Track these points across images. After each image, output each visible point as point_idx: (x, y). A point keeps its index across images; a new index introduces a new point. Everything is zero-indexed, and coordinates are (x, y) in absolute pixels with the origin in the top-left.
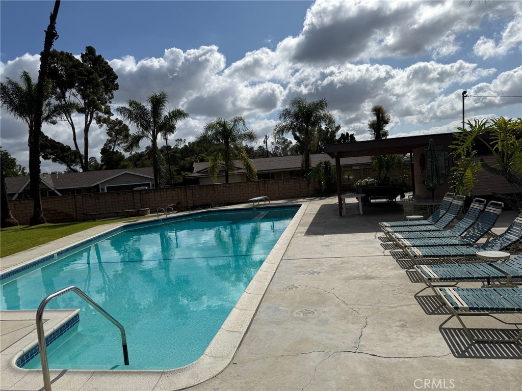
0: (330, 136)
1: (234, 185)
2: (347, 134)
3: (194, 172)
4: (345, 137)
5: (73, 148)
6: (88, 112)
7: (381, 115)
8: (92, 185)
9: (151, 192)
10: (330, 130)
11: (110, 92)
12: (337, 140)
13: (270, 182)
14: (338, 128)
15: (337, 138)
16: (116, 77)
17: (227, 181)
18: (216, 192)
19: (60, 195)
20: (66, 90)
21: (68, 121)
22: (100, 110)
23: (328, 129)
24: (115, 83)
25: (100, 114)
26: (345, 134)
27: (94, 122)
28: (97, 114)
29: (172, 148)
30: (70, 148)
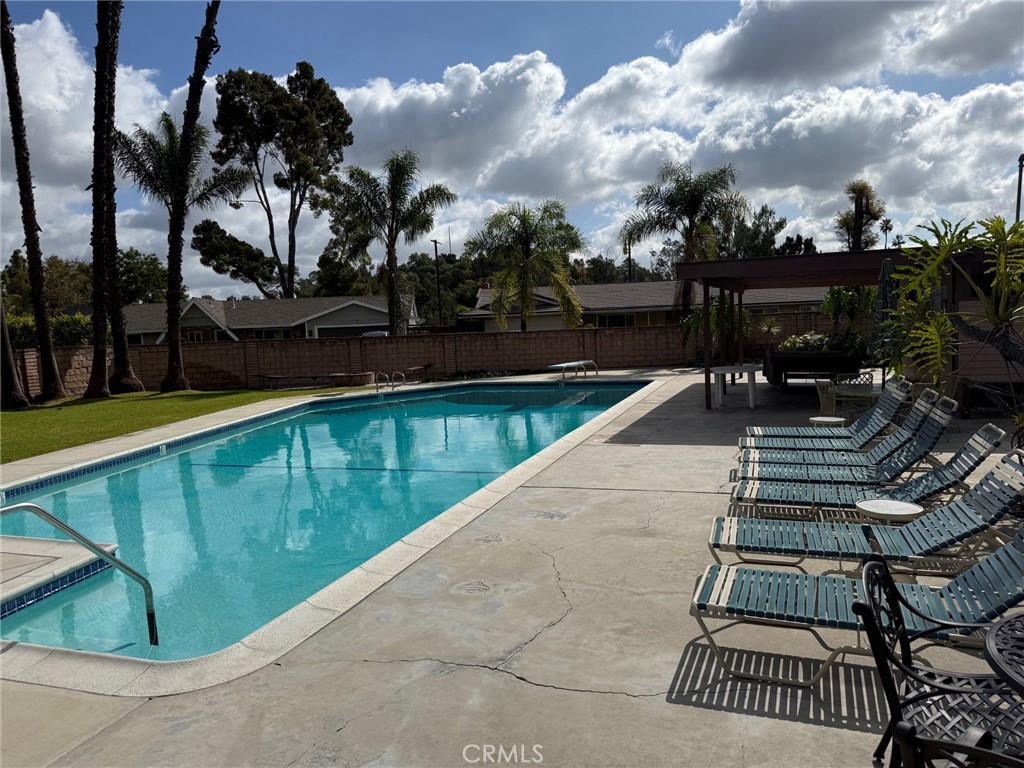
0: (764, 241)
1: (534, 335)
2: (799, 238)
3: (477, 306)
4: (793, 244)
5: (268, 254)
6: (297, 189)
7: (864, 201)
8: (293, 324)
9: (381, 343)
10: (763, 229)
11: (338, 149)
12: (777, 251)
13: (607, 332)
14: (781, 225)
15: (777, 245)
16: (349, 121)
17: (524, 327)
18: (500, 348)
19: (236, 339)
20: (259, 145)
21: (262, 203)
22: (317, 182)
23: (759, 226)
24: (347, 132)
25: (317, 191)
26: (795, 239)
27: (306, 206)
28: (312, 190)
29: (457, 258)
30: (261, 254)
